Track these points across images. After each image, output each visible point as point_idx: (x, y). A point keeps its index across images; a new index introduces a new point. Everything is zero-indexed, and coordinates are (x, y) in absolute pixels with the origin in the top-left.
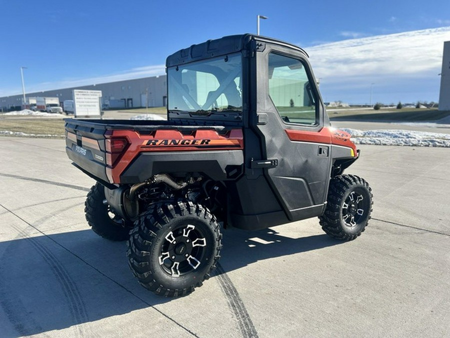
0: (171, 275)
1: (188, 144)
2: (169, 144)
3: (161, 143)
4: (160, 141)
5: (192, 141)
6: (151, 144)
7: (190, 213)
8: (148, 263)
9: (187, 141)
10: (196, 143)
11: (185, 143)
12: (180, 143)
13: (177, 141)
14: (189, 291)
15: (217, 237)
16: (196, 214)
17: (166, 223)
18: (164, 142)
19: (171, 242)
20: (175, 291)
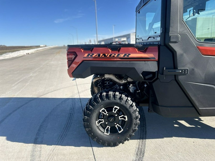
0: (104, 133)
1: (113, 56)
2: (101, 56)
3: (96, 56)
4: (95, 55)
5: (117, 55)
6: (90, 56)
7: (115, 99)
8: (88, 123)
9: (113, 55)
10: (119, 56)
11: (112, 56)
12: (108, 56)
13: (106, 55)
14: (115, 145)
15: (134, 117)
16: (119, 100)
17: (99, 103)
18: (97, 55)
19: (105, 114)
20: (105, 143)
